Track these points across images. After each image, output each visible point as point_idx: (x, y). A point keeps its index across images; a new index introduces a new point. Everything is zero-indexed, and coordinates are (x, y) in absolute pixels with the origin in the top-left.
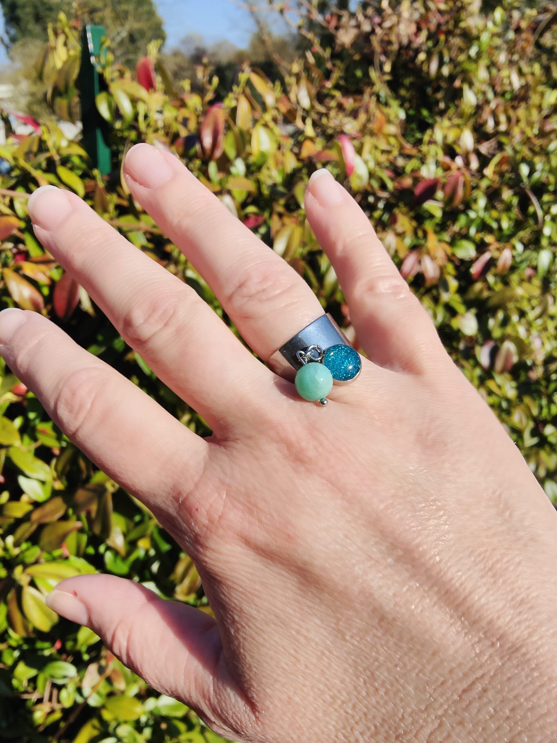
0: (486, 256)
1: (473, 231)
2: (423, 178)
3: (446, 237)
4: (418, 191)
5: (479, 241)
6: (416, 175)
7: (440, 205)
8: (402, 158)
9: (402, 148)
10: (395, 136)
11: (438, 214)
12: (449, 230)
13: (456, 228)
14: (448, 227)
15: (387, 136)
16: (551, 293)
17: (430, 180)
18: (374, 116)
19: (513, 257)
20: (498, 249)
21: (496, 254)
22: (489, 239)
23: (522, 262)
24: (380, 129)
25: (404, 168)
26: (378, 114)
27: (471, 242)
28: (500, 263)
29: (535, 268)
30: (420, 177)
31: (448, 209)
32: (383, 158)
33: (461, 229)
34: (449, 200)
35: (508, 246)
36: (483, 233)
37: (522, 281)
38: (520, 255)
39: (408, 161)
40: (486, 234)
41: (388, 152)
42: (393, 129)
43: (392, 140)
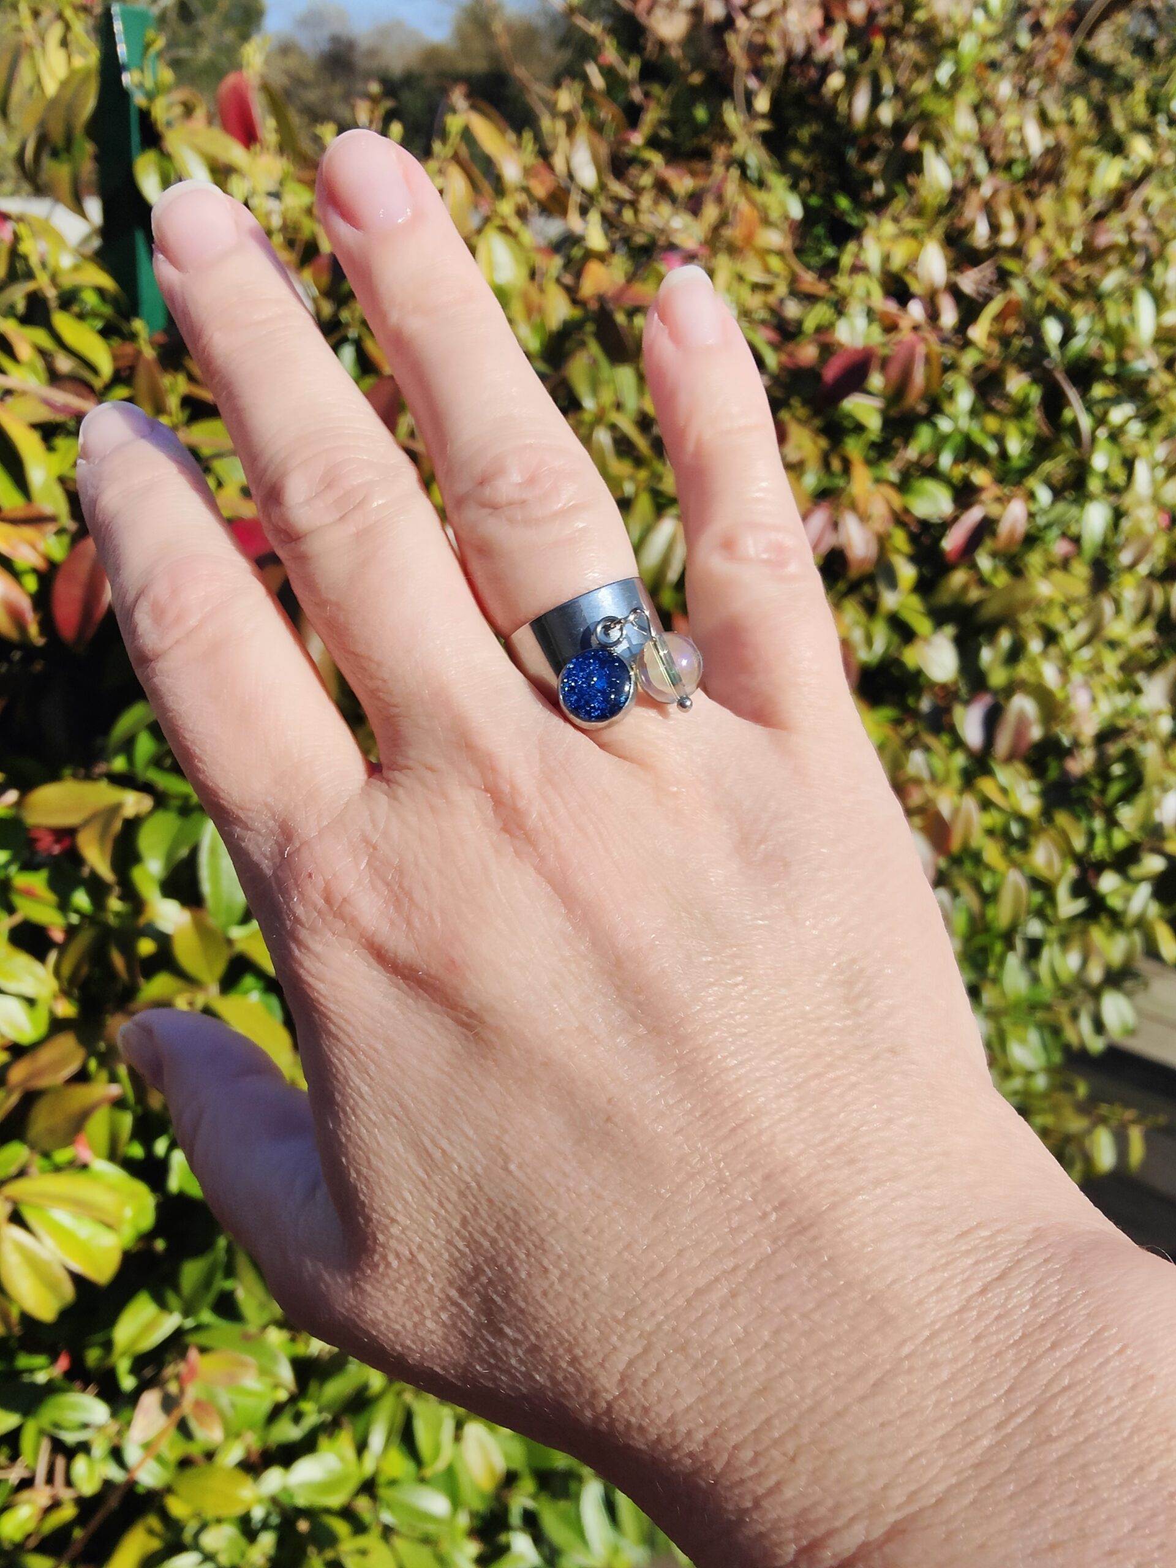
0: (975, 515)
1: (946, 460)
2: (841, 345)
3: (891, 471)
4: (830, 373)
5: (960, 482)
6: (827, 339)
7: (877, 403)
8: (796, 300)
9: (794, 280)
10: (780, 253)
11: (874, 423)
12: (898, 456)
13: (911, 453)
14: (896, 450)
15: (764, 253)
16: (1110, 593)
17: (857, 351)
18: (735, 210)
19: (1031, 516)
20: (999, 500)
21: (994, 510)
22: (981, 477)
23: (1048, 526)
24: (749, 238)
25: (799, 323)
26: (743, 205)
27: (943, 484)
28: (1003, 529)
29: (1076, 540)
30: (833, 345)
31: (894, 412)
32: (755, 301)
33: (922, 455)
34: (896, 394)
35: (1020, 492)
36: (967, 465)
37: (1050, 566)
38: (1045, 512)
39: (809, 308)
40: (975, 467)
41: (767, 288)
42: (775, 239)
43: (775, 263)
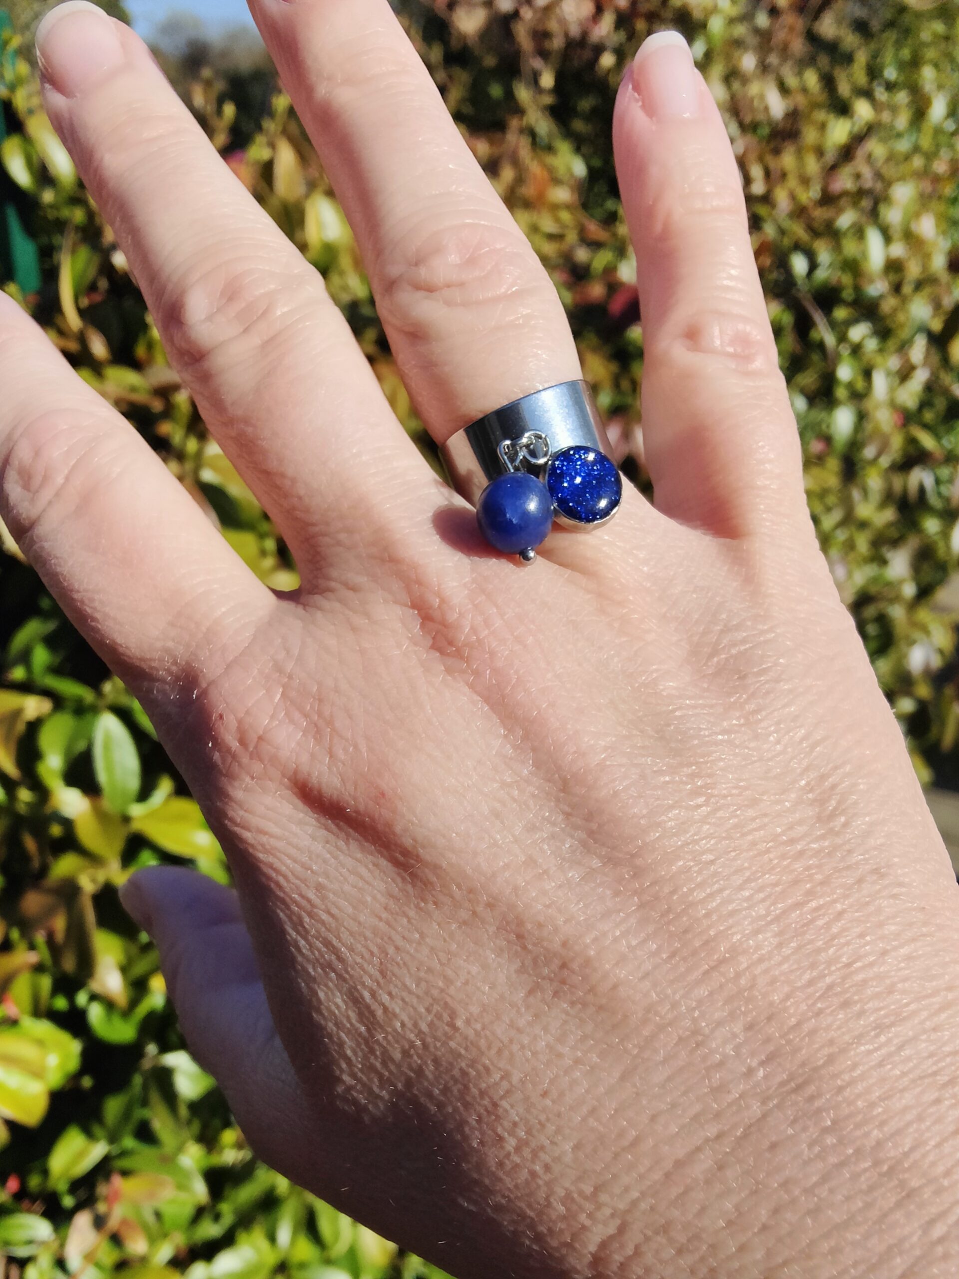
15: (555, 208)
24: (541, 195)
32: (550, 249)
42: (562, 195)
43: (565, 216)
